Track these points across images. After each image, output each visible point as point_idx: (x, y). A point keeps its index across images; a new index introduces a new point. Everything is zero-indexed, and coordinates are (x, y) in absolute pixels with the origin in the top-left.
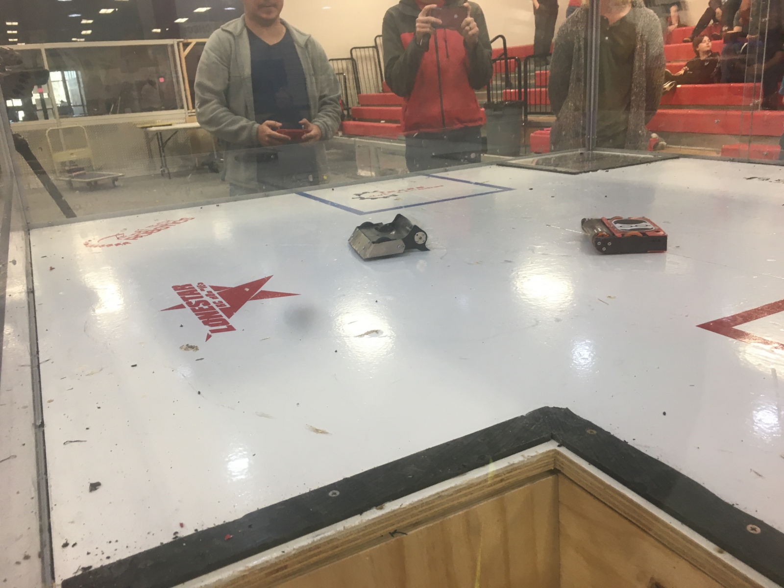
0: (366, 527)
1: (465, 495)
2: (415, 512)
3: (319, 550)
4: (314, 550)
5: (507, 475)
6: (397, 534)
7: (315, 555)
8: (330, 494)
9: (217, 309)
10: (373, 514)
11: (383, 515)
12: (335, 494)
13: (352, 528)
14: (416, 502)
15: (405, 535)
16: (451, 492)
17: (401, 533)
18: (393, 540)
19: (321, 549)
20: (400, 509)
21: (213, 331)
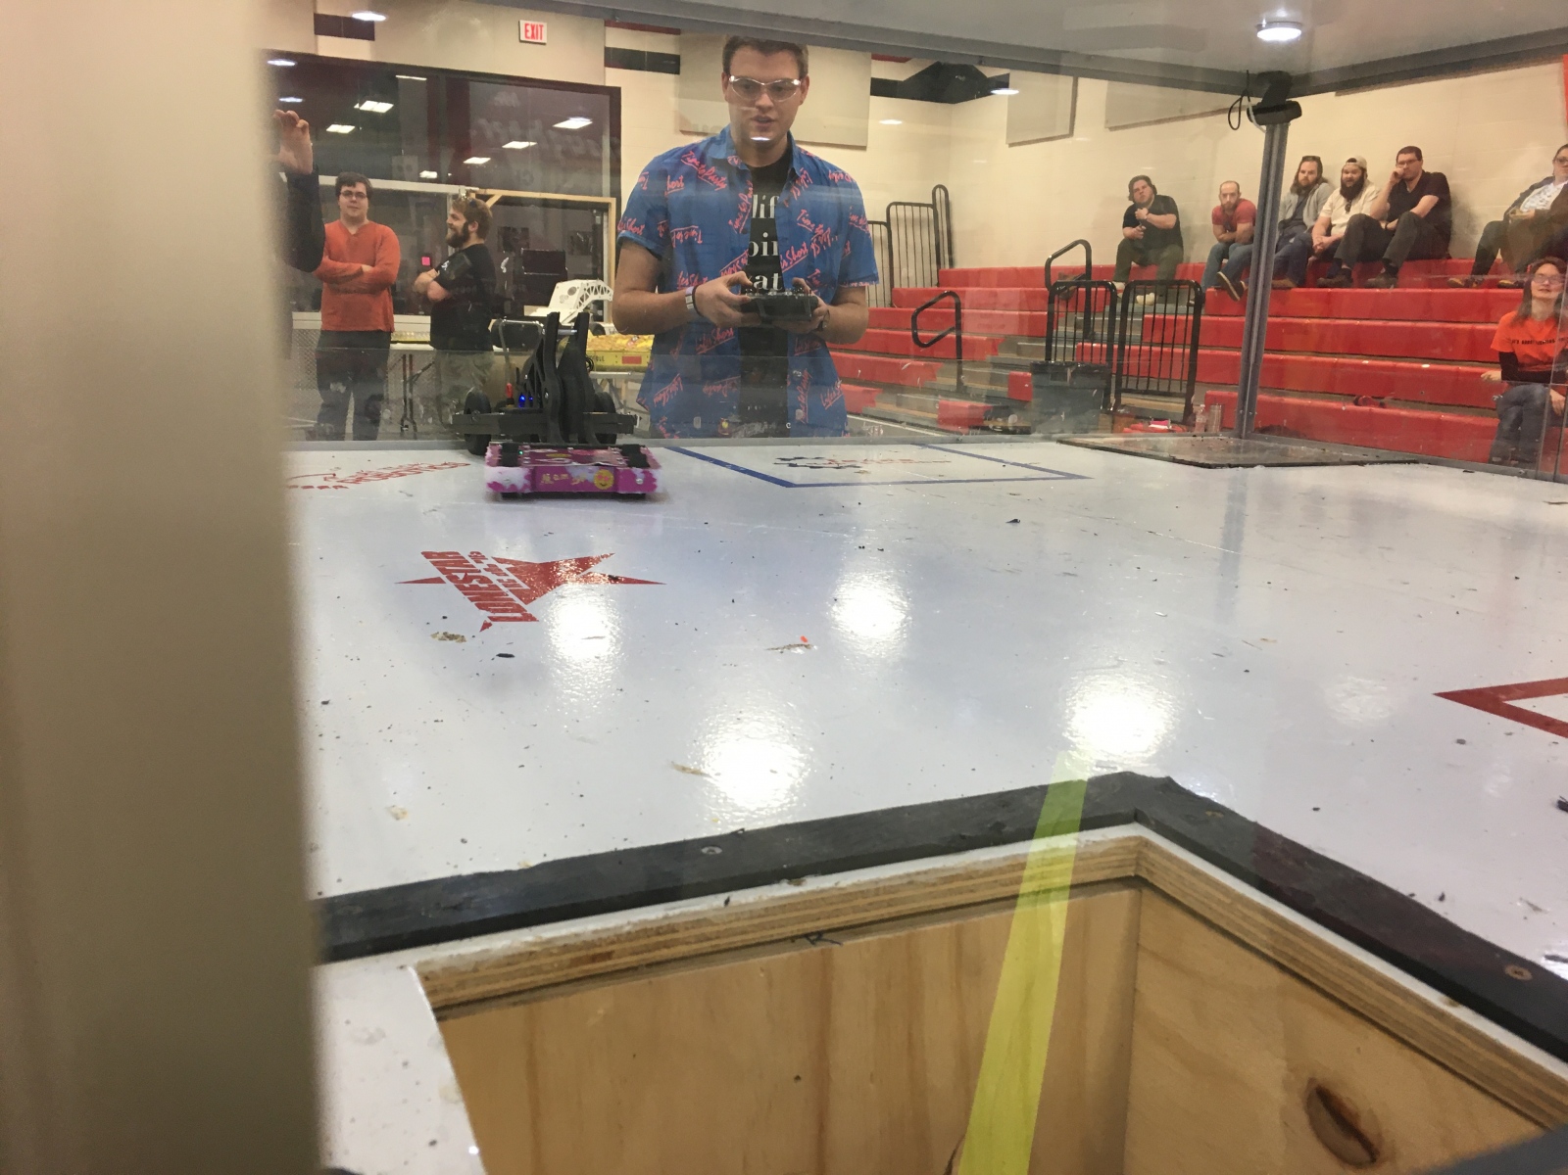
2: (862, 903)
4: (666, 933)
6: (821, 941)
9: (506, 590)
10: (783, 890)
12: (713, 851)
13: (741, 906)
14: (866, 883)
15: (837, 946)
16: (932, 878)
17: (830, 938)
19: (677, 935)
20: (832, 891)
21: (495, 619)
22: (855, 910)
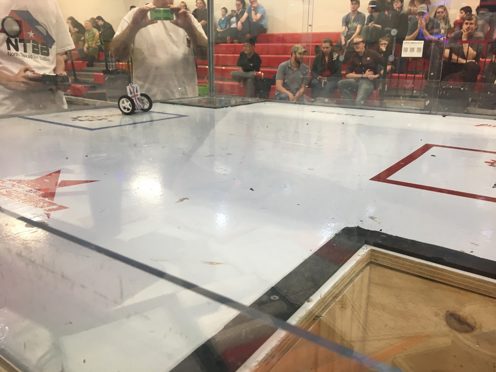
0: (308, 315)
5: (356, 268)
8: (272, 298)
11: (315, 305)
13: (303, 317)
15: (321, 317)
18: (317, 322)
21: (48, 211)
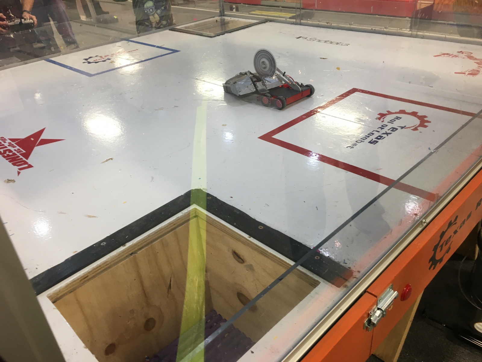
0: (119, 254)
1: (160, 233)
2: (139, 244)
3: (100, 267)
4: (99, 267)
5: (177, 222)
6: (133, 254)
7: (100, 269)
8: (102, 244)
9: (18, 154)
10: (122, 249)
11: (126, 248)
12: (104, 244)
13: (114, 256)
14: (139, 241)
16: (153, 234)
17: (135, 253)
18: (132, 256)
19: (102, 267)
20: (132, 244)
21: (20, 169)
22: (138, 246)
